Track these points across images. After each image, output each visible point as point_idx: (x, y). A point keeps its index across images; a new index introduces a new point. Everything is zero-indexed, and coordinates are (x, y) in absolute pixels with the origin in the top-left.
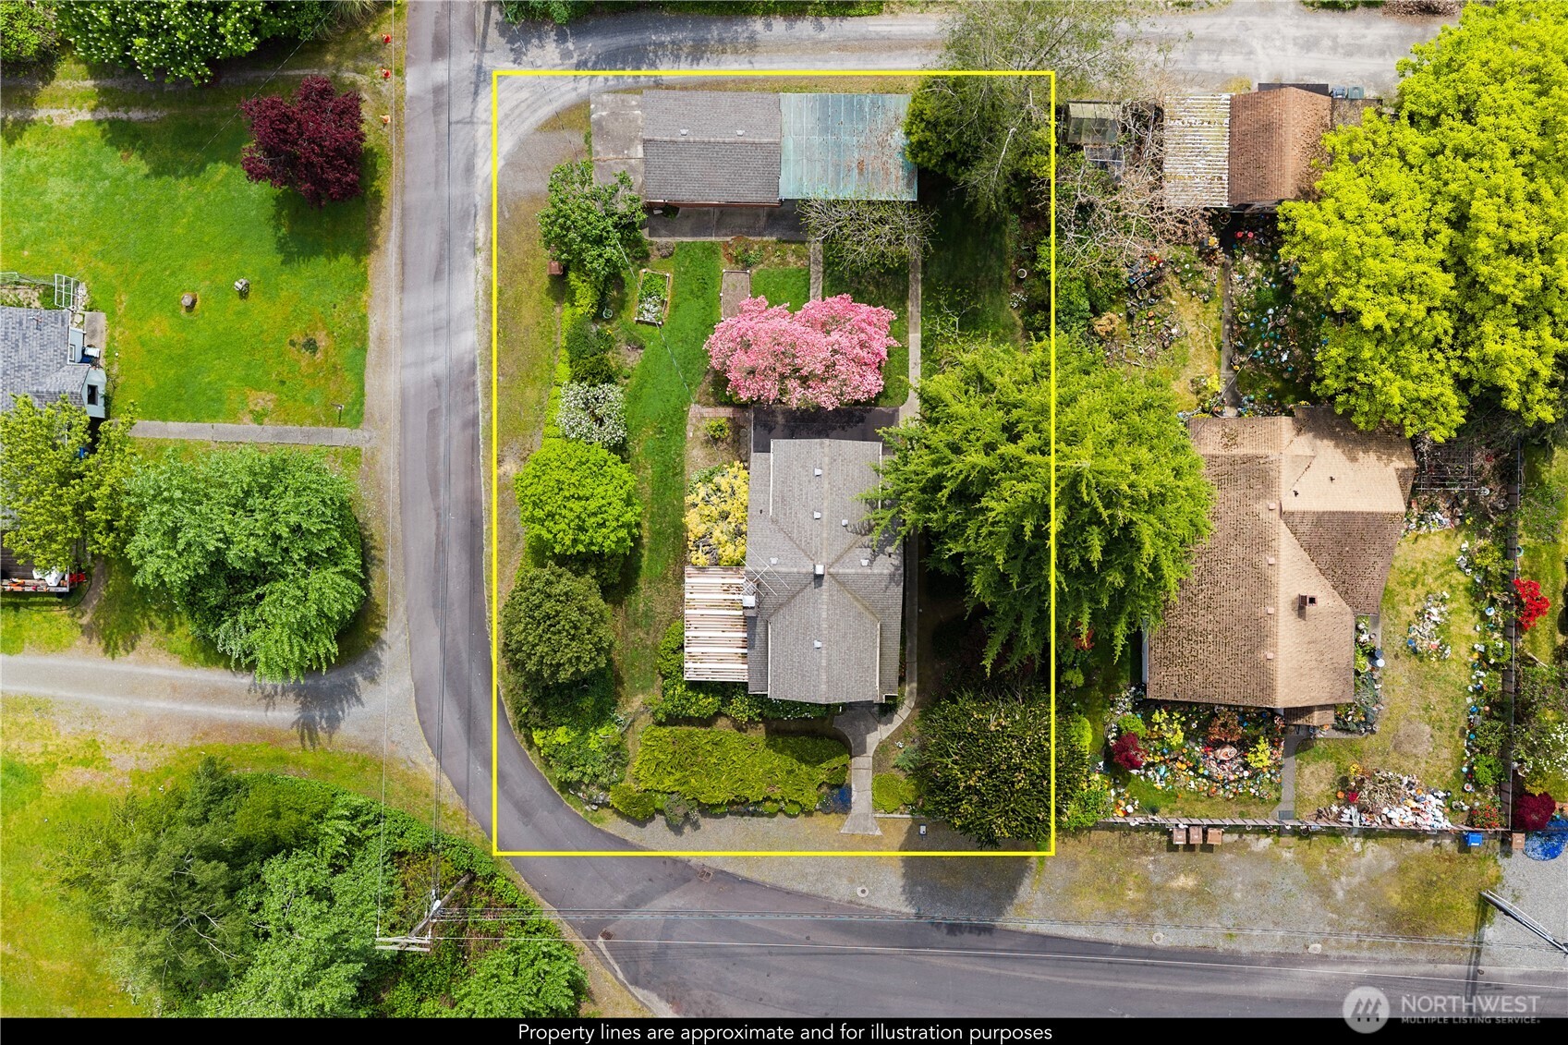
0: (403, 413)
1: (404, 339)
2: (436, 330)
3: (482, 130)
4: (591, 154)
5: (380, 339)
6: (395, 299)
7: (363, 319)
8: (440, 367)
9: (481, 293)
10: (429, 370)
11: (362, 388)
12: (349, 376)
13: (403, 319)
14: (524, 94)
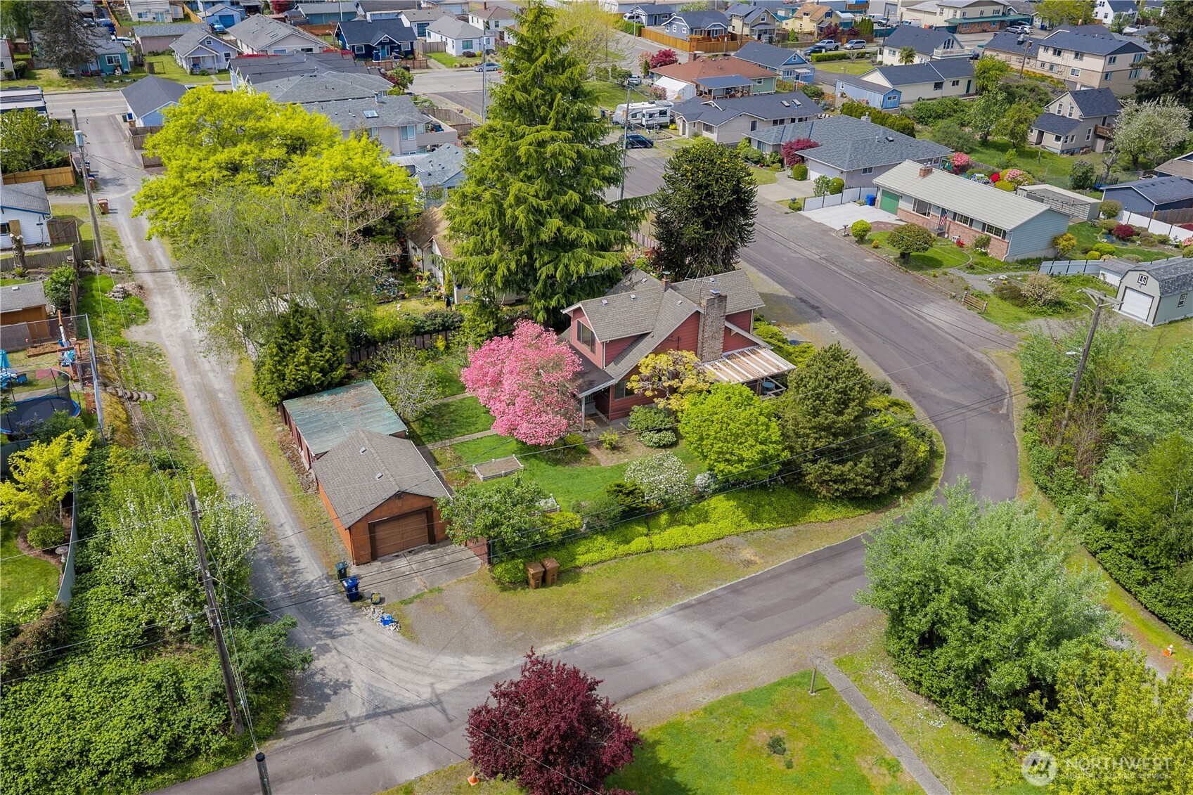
0: (772, 639)
1: (703, 666)
2: (673, 645)
3: (441, 687)
4: (423, 594)
5: (717, 687)
6: (667, 691)
7: (709, 711)
8: (703, 627)
9: (610, 626)
10: (715, 636)
11: (780, 684)
12: (776, 697)
13: (683, 675)
14: (383, 664)
